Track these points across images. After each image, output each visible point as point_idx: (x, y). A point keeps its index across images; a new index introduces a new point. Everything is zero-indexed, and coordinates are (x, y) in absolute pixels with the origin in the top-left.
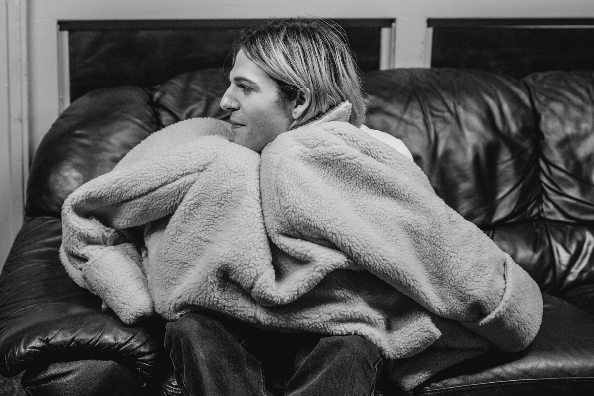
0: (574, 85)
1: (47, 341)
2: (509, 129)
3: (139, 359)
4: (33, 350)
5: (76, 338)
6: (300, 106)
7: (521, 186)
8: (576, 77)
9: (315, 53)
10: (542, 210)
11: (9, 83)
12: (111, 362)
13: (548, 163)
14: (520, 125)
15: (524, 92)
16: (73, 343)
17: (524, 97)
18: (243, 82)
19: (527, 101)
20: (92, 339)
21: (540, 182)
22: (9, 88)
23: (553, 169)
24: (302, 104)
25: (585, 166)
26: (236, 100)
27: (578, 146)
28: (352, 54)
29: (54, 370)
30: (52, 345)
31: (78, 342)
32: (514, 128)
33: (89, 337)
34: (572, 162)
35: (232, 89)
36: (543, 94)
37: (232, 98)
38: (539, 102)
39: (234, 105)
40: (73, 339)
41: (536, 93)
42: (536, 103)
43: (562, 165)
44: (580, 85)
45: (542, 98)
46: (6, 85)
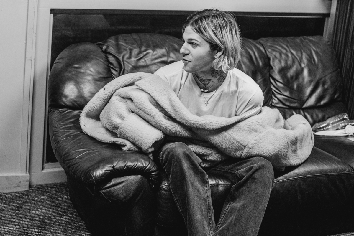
0: (281, 44)
1: (113, 167)
2: (259, 64)
3: (152, 173)
4: (106, 171)
5: (126, 165)
6: (219, 53)
7: (266, 90)
8: (280, 40)
9: (225, 29)
10: (273, 102)
11: (26, 40)
12: (139, 176)
13: (275, 80)
14: (263, 62)
15: (261, 46)
16: (126, 167)
17: (262, 48)
18: (193, 41)
19: (264, 51)
20: (134, 165)
21: (271, 89)
22: (26, 44)
23: (277, 83)
24: (220, 52)
25: (291, 82)
26: (188, 50)
27: (287, 72)
28: (239, 27)
29: (114, 181)
30: (116, 169)
31: (128, 167)
32: (261, 64)
33: (132, 164)
34: (285, 80)
35: (186, 45)
36: (269, 48)
37: (186, 49)
38: (269, 52)
39: (187, 52)
40: (125, 166)
41: (267, 48)
42: (267, 52)
43: (281, 81)
44: (284, 44)
45: (269, 50)
46: (25, 42)
